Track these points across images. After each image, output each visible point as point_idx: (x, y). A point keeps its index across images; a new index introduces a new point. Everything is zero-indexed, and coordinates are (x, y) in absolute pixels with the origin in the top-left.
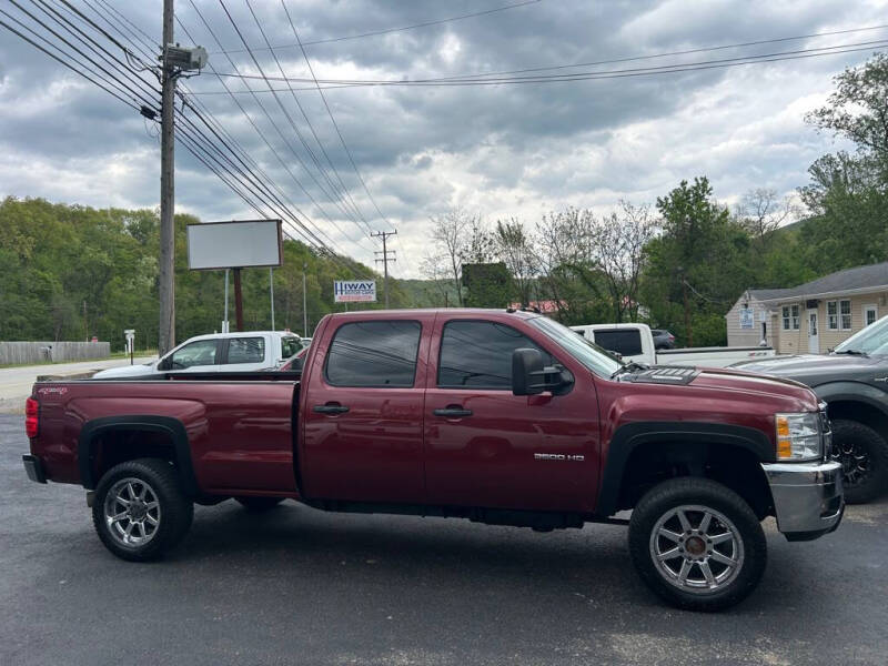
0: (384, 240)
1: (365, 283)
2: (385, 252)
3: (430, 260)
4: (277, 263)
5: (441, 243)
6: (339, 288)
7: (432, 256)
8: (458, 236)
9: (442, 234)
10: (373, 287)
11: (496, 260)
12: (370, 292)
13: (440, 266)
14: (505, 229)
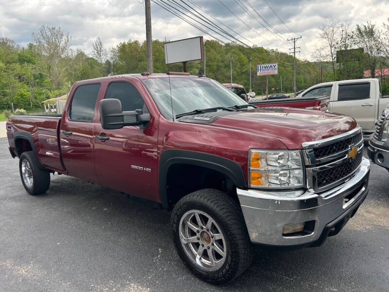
0: (295, 42)
1: (272, 65)
2: (295, 48)
3: (318, 50)
4: (201, 58)
5: (325, 40)
6: (259, 68)
7: (319, 48)
8: (334, 36)
9: (325, 35)
10: (276, 67)
11: (356, 47)
12: (275, 69)
13: (323, 53)
14: (363, 29)
